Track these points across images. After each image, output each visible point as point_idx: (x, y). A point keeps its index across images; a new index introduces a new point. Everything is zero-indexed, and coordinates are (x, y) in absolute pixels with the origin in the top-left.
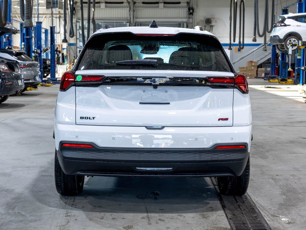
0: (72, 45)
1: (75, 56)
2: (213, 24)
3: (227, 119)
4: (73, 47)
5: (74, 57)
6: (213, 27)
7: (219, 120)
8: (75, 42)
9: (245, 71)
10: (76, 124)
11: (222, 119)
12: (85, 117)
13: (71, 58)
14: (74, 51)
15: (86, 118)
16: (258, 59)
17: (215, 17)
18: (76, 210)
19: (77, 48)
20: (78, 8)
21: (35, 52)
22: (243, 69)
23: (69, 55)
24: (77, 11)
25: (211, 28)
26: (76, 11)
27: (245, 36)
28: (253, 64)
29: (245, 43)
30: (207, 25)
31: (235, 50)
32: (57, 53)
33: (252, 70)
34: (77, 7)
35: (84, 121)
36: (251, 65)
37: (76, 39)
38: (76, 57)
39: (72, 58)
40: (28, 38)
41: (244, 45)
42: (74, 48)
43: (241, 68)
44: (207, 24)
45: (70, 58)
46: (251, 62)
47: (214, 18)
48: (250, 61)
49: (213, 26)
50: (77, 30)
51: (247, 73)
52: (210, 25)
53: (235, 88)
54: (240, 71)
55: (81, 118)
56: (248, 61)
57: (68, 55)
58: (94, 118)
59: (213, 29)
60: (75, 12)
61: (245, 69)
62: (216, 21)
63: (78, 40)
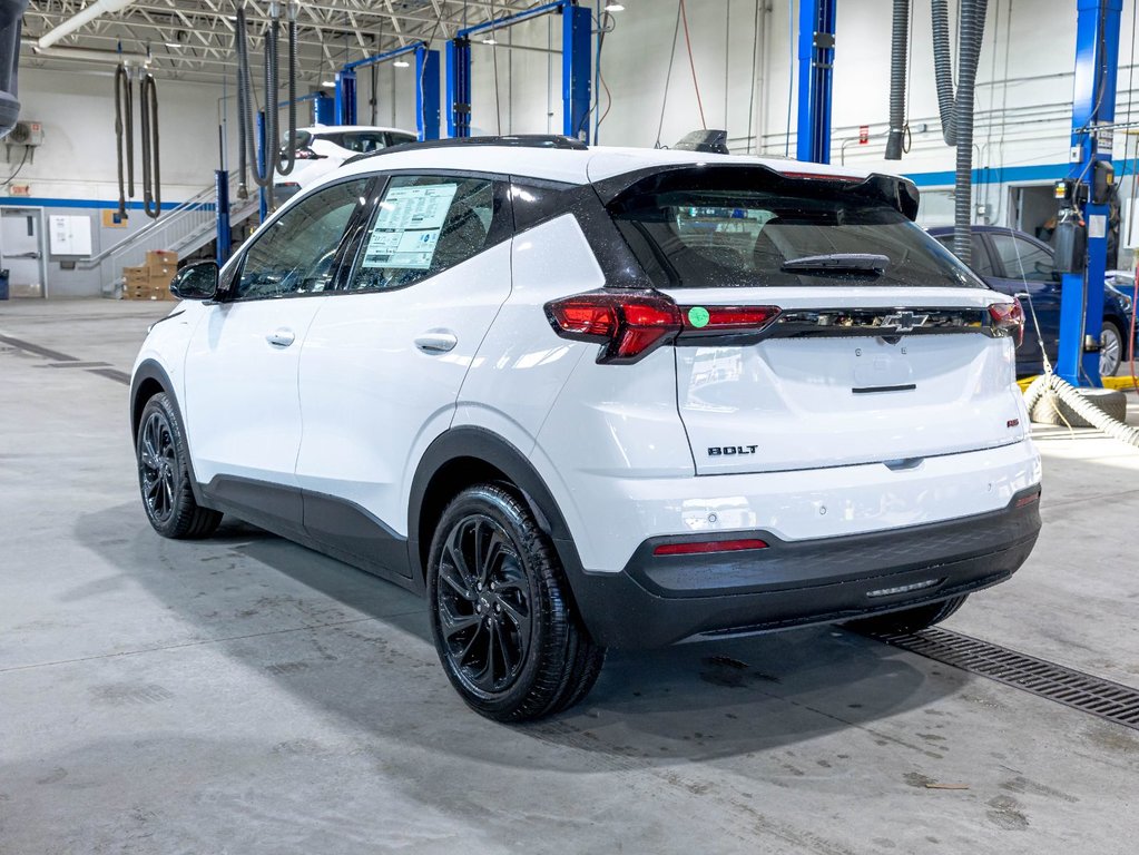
2: (34, 140)
6: (35, 149)
9: (143, 279)
10: (696, 475)
12: (726, 449)
15: (730, 451)
16: (175, 245)
17: (37, 120)
18: (679, 763)
22: (139, 275)
25: (29, 154)
27: (161, 181)
28: (166, 260)
29: (163, 200)
30: (15, 143)
31: (105, 218)
33: (164, 275)
35: (723, 462)
36: (158, 262)
41: (160, 206)
43: (131, 271)
44: (16, 140)
46: (159, 253)
47: (36, 124)
48: (157, 250)
49: (33, 147)
51: (150, 285)
52: (26, 143)
54: (127, 278)
55: (711, 451)
56: (149, 251)
58: (753, 448)
59: (35, 157)
61: (144, 274)
62: (42, 132)
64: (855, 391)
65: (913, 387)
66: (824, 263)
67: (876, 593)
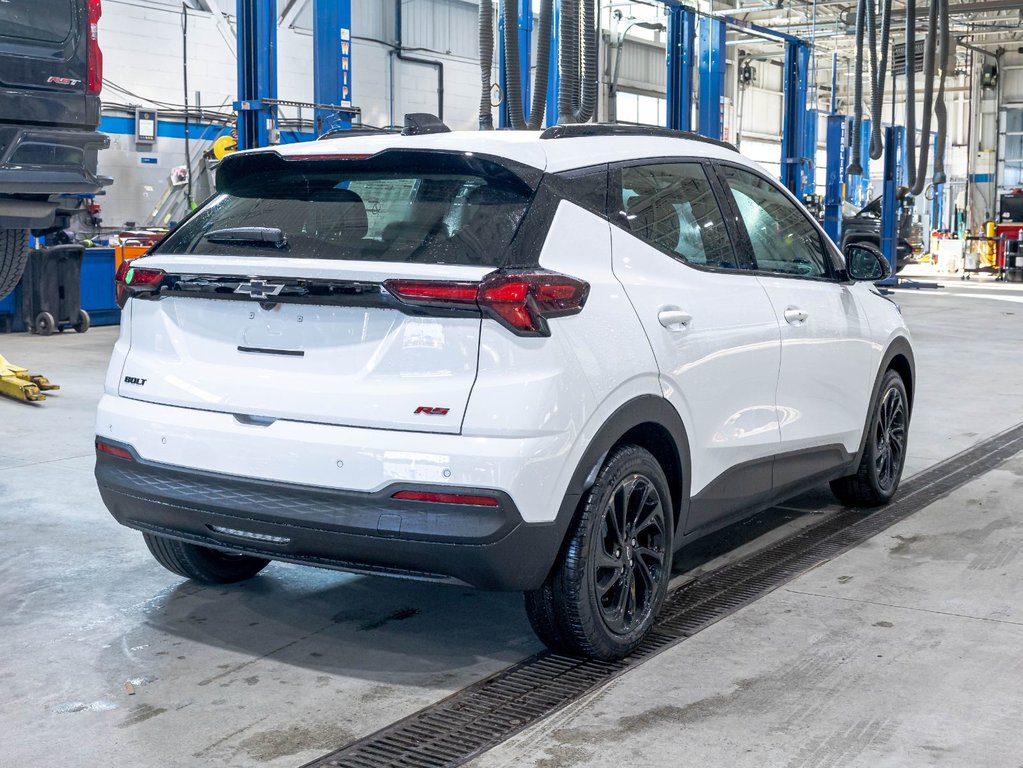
0: (982, 181)
1: (991, 212)
3: (444, 412)
4: (984, 186)
5: (988, 215)
7: (419, 410)
8: (993, 172)
11: (428, 411)
13: (977, 220)
14: (987, 198)
15: (133, 380)
19: (996, 187)
20: (1006, 68)
21: (809, 202)
23: (971, 209)
24: (1002, 76)
26: (998, 76)
32: (902, 205)
34: (1005, 65)
37: (994, 161)
38: (991, 216)
39: (979, 217)
40: (791, 164)
42: (987, 187)
45: (973, 220)
50: (998, 134)
53: (486, 318)
55: (126, 379)
57: (968, 208)
58: (144, 381)
60: (996, 80)
63: (1001, 165)
64: (240, 348)
65: (301, 354)
66: (234, 234)
67: (223, 529)
